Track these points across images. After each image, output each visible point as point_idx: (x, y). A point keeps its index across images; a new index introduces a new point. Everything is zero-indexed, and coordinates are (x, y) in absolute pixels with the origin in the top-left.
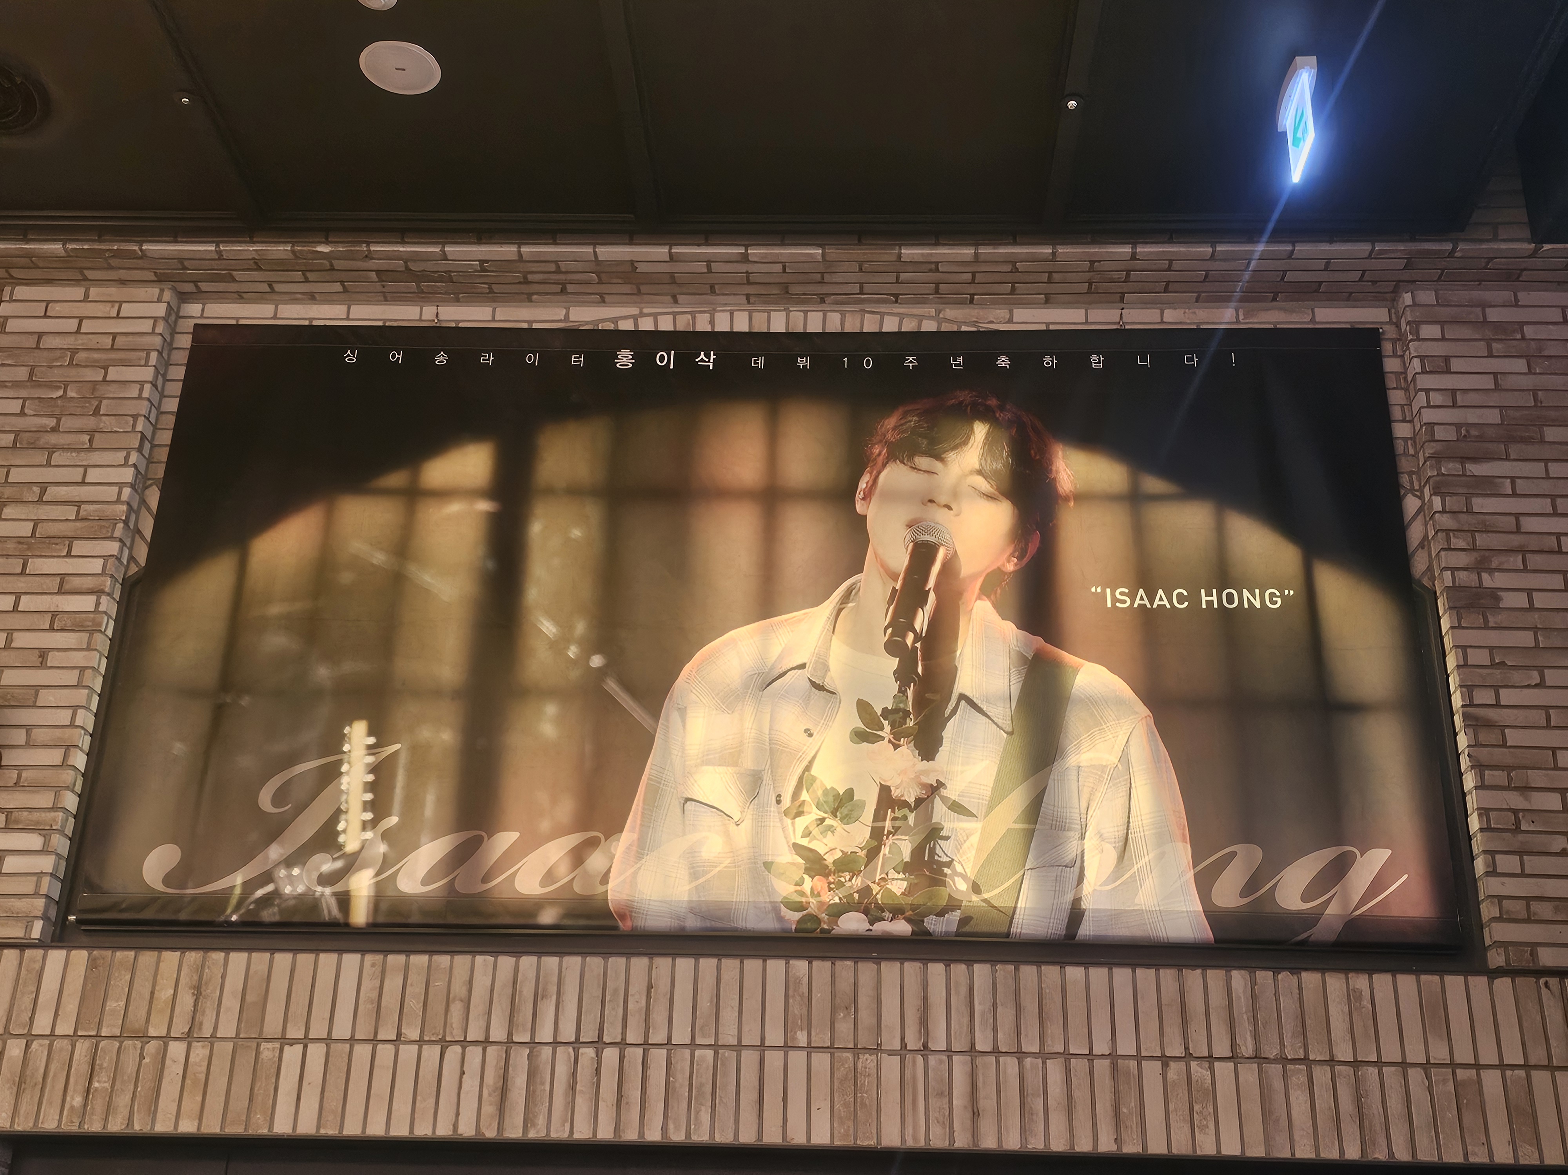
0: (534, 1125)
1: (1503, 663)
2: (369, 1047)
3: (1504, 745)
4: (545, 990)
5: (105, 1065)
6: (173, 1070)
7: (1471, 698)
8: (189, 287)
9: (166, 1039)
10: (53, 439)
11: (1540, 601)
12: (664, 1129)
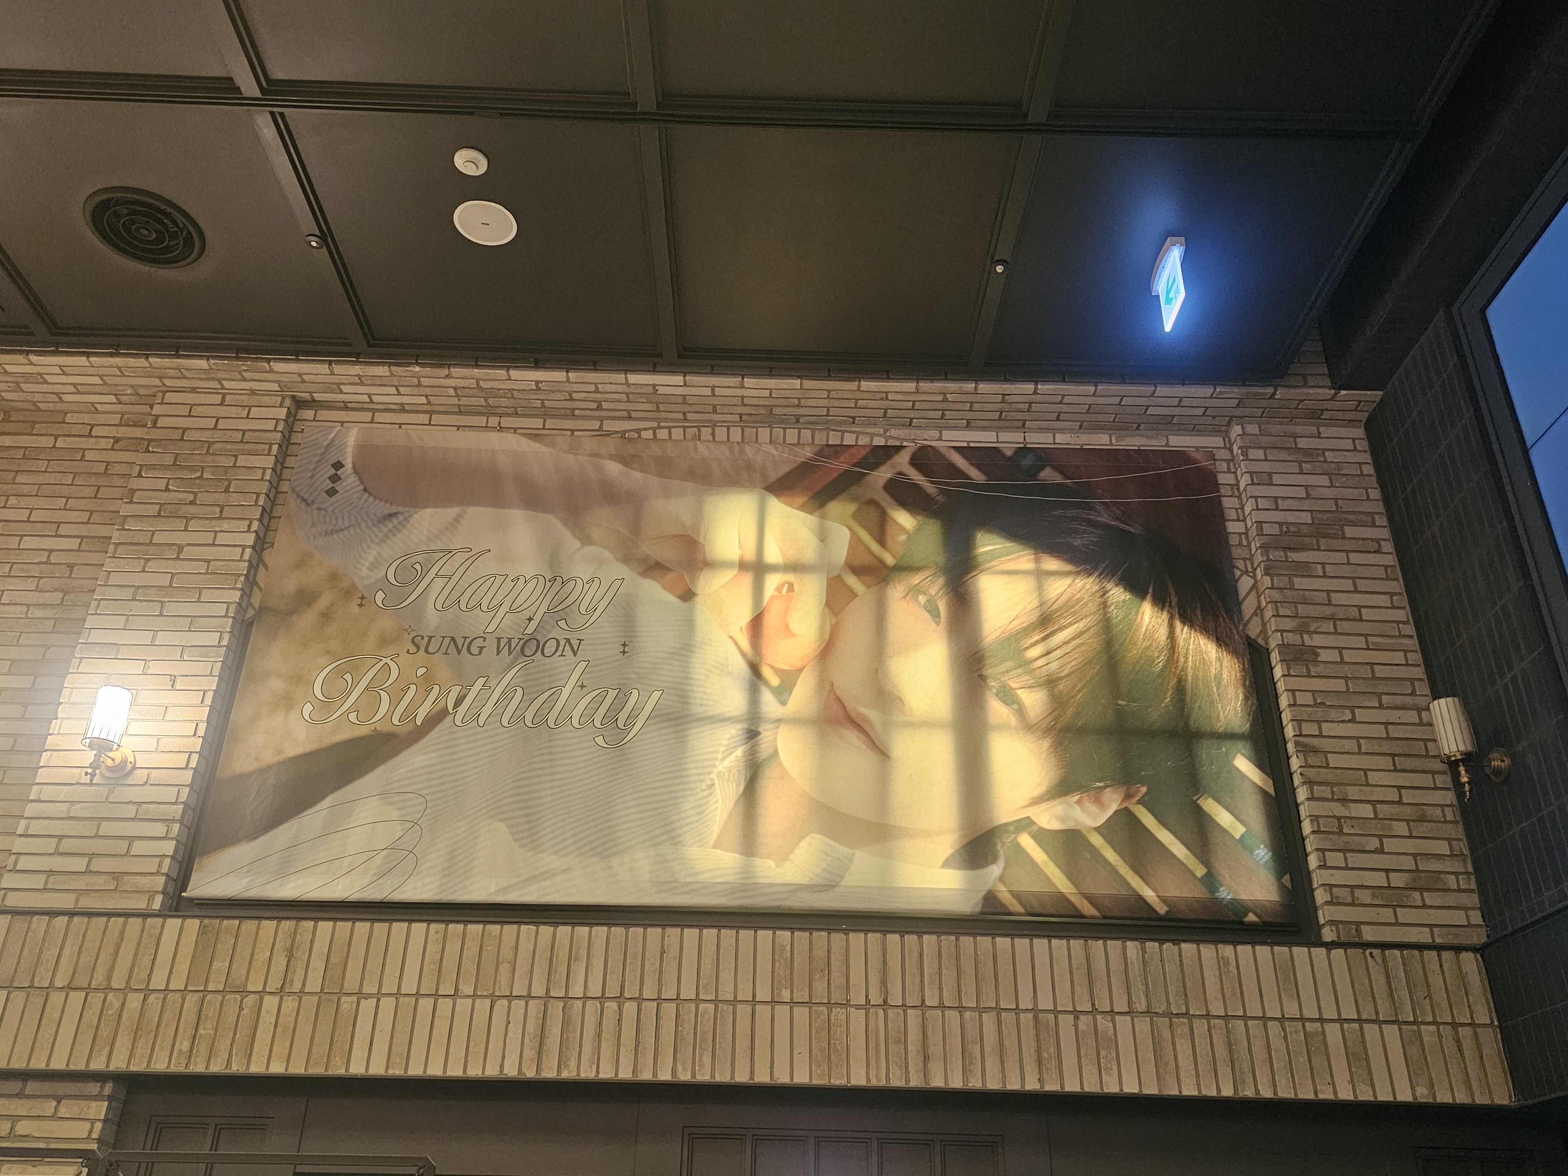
0: (567, 1066)
1: (1323, 704)
2: (431, 1000)
3: (1327, 767)
4: (576, 954)
5: (210, 1015)
6: (267, 1019)
7: (1300, 730)
8: (307, 396)
9: (262, 993)
10: (192, 509)
11: (1348, 656)
12: (674, 1071)
